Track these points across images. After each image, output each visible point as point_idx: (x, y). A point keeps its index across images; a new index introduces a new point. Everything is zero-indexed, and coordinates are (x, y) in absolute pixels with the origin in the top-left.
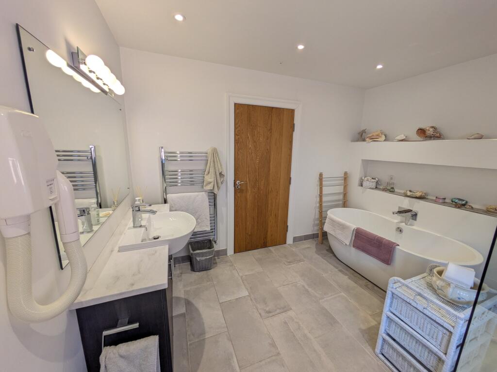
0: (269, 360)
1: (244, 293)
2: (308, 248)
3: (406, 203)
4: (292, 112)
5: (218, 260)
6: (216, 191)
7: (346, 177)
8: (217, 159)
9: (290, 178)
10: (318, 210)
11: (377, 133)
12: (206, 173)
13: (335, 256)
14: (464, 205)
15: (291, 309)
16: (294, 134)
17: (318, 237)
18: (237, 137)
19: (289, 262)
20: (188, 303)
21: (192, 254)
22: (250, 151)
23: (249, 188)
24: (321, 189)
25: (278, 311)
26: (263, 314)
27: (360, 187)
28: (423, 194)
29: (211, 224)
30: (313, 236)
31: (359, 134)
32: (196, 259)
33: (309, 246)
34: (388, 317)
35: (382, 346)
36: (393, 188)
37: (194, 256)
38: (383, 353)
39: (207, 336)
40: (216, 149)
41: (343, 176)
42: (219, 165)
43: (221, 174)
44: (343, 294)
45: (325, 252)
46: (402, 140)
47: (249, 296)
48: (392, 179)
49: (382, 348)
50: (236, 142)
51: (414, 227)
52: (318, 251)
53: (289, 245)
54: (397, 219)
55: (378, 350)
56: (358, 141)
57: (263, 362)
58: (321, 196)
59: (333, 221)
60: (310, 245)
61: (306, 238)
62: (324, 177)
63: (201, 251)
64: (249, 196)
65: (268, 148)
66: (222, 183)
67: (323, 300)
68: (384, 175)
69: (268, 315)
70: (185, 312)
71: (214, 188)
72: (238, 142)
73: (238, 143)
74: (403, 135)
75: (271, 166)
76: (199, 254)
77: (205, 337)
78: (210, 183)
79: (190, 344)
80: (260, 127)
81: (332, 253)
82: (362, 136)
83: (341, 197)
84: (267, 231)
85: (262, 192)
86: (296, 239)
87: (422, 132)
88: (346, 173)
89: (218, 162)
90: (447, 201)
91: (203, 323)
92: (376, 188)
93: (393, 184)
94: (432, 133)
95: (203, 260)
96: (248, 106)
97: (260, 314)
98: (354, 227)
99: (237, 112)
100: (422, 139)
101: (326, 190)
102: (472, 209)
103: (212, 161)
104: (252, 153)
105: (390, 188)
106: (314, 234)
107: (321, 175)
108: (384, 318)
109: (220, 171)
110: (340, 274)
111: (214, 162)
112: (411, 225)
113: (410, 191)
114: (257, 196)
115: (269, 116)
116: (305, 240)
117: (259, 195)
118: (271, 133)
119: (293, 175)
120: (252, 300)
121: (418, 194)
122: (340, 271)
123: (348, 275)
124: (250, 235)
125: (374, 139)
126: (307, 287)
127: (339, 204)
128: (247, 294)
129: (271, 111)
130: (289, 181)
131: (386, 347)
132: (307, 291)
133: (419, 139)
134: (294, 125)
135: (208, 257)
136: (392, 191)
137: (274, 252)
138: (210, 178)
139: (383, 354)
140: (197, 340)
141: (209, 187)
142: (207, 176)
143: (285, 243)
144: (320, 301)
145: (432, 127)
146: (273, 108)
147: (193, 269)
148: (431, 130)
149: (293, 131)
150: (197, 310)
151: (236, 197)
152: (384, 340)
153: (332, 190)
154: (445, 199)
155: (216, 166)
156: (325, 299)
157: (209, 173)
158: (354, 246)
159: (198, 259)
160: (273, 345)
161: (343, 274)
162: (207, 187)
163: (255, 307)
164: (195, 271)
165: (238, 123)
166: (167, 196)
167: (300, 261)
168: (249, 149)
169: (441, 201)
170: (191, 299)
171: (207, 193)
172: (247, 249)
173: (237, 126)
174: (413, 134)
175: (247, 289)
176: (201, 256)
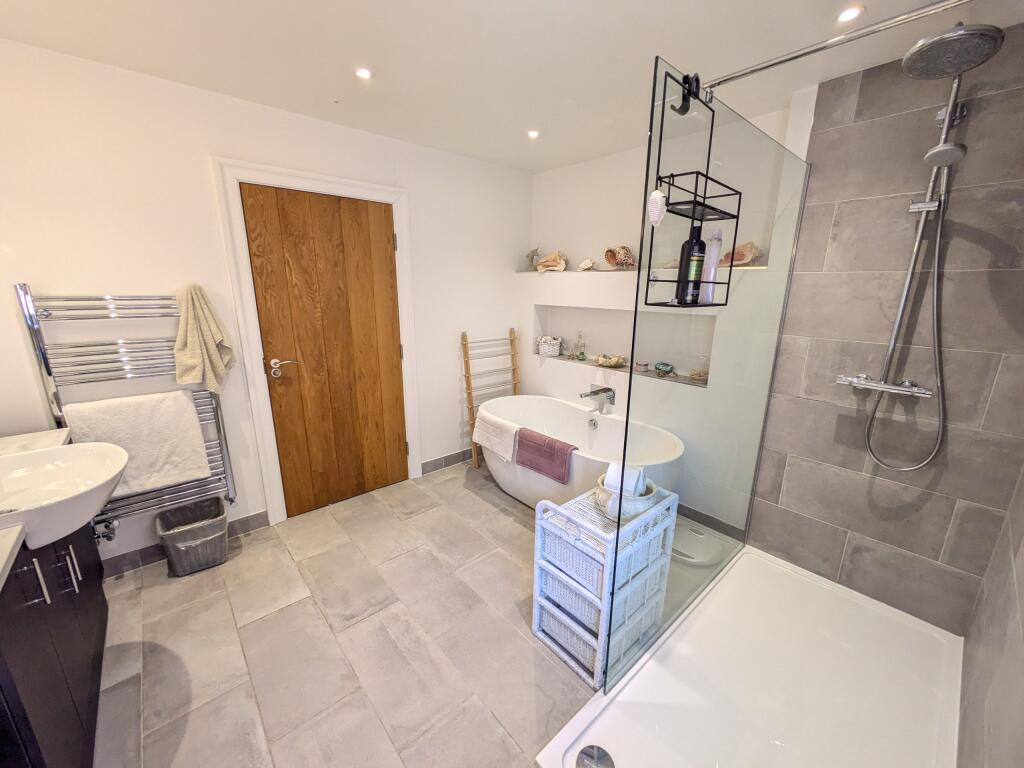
0: (336, 706)
1: (302, 593)
2: (451, 479)
3: (601, 377)
4: (387, 209)
5: (244, 540)
6: (212, 385)
7: (513, 339)
8: (207, 311)
9: (400, 347)
10: (466, 404)
11: (554, 257)
12: (178, 345)
13: (498, 486)
14: (668, 372)
15: (398, 599)
16: (398, 254)
17: (471, 457)
18: (257, 262)
19: (408, 514)
20: (152, 651)
21: (162, 538)
22: (296, 292)
23: (305, 374)
24: (467, 363)
25: (370, 610)
26: (337, 623)
27: (536, 356)
28: (621, 360)
29: (210, 462)
30: (463, 456)
31: (527, 257)
32: (178, 550)
33: (452, 475)
34: (542, 569)
35: (541, 617)
36: (582, 353)
37: (169, 543)
38: (545, 628)
39: (194, 706)
40: (200, 289)
41: (508, 336)
42: (214, 327)
43: (220, 346)
44: (499, 549)
45: (483, 481)
46: (588, 269)
47: (312, 597)
48: (580, 337)
49: (541, 620)
50: (257, 272)
51: (612, 416)
52: (469, 483)
53: (414, 480)
54: (588, 406)
55: (535, 627)
56: (527, 270)
57: (324, 714)
58: (468, 379)
59: (485, 421)
60: (457, 473)
61: (449, 461)
62: (469, 340)
63: (188, 527)
64: (309, 389)
65: (342, 286)
66: (228, 366)
67: (462, 569)
68: (570, 331)
69: (347, 623)
70: (141, 671)
71: (204, 378)
72: (262, 271)
73: (261, 274)
74: (589, 261)
75: (353, 323)
76: (183, 536)
77: (189, 708)
78: (193, 368)
79: (148, 736)
80: (313, 239)
81: (494, 481)
82: (532, 262)
83: (509, 376)
84: (362, 460)
85: (337, 379)
86: (427, 468)
87: (611, 255)
88: (512, 331)
89: (211, 321)
90: (650, 368)
91: (189, 682)
92: (561, 354)
93: (584, 346)
94: (623, 258)
95: (197, 546)
96: (277, 190)
97: (331, 626)
98: (516, 427)
99: (249, 203)
100: (613, 268)
101: (476, 366)
102: (677, 378)
103: (191, 315)
104: (301, 297)
105: (578, 354)
106: (464, 452)
107: (464, 337)
108: (537, 572)
109: (218, 338)
110: (502, 516)
111: (196, 318)
112: (609, 412)
113: (604, 357)
114: (326, 388)
115: (333, 215)
116: (447, 466)
117: (333, 387)
118: (343, 252)
119: (405, 340)
120: (316, 603)
121: (614, 361)
122: (504, 511)
123: (514, 515)
124: (322, 474)
125: (549, 267)
126: (436, 553)
127: (506, 390)
128: (307, 593)
129: (336, 204)
130: (398, 351)
131: (546, 617)
132: (435, 559)
133: (609, 267)
134: (394, 236)
135: (208, 538)
136: (581, 358)
137: (380, 498)
138: (190, 357)
139: (543, 631)
140: (166, 723)
141: (193, 378)
142: (182, 353)
143: (406, 477)
144: (458, 571)
145: (624, 248)
146: (339, 199)
147: (173, 573)
148: (622, 252)
149: (394, 248)
150: (175, 659)
151: (275, 395)
152: (542, 607)
153: (489, 365)
154: (647, 365)
155: (205, 328)
156: (467, 566)
157: (185, 344)
158: (518, 462)
159: (182, 546)
160: (351, 676)
161: (507, 514)
162: (185, 378)
163: (320, 616)
164: (178, 576)
165: (255, 229)
166: (63, 409)
167: (431, 507)
168: (293, 287)
169: (642, 369)
170: (161, 640)
171: (190, 394)
172: (319, 504)
173: (253, 236)
174: (601, 259)
175: (308, 585)
176: (190, 538)
